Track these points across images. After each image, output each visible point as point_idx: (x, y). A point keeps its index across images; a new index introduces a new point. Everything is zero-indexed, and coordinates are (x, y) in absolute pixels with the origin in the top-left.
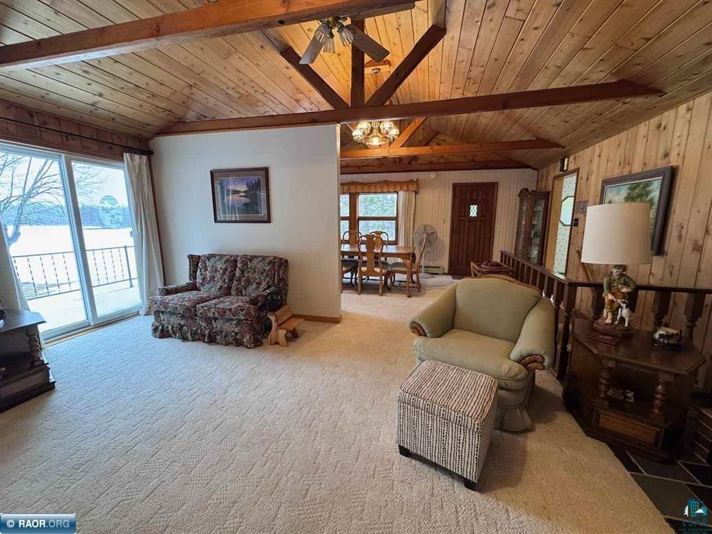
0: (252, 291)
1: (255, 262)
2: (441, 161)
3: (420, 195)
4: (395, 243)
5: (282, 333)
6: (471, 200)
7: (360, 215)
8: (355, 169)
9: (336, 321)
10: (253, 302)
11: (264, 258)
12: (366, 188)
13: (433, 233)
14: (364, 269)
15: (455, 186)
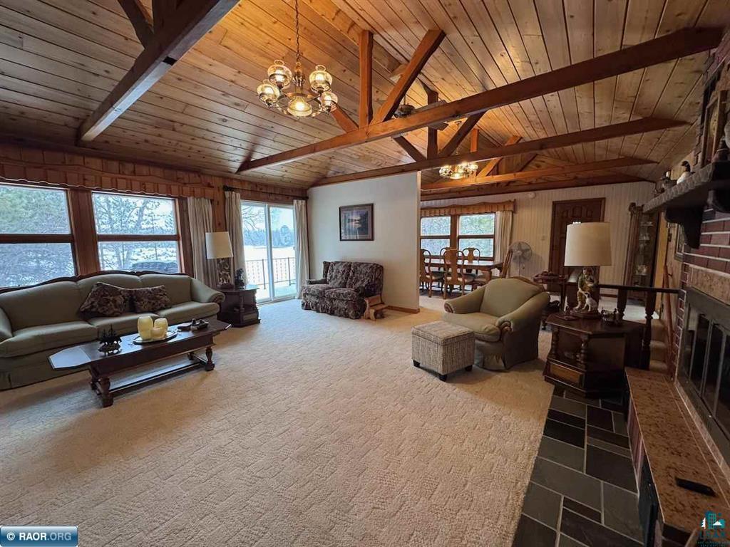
0: (358, 284)
1: (362, 266)
2: (540, 181)
3: (517, 215)
4: (492, 259)
5: (372, 311)
6: (573, 217)
7: (460, 234)
8: (457, 194)
9: (415, 312)
10: (357, 290)
11: (367, 264)
12: (465, 211)
13: (527, 250)
14: (449, 278)
15: (555, 204)
